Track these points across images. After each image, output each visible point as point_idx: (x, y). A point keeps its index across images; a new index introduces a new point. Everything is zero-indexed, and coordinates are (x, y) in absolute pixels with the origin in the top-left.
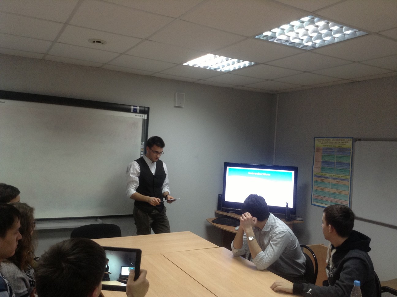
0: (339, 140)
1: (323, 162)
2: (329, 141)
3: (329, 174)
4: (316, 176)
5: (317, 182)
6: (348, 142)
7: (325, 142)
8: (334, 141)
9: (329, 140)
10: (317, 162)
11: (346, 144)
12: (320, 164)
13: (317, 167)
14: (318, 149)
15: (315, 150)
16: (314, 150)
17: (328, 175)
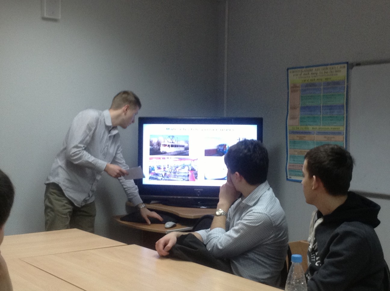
0: (327, 69)
1: (303, 108)
2: (310, 73)
3: (313, 127)
4: (293, 132)
5: (294, 142)
6: (340, 71)
7: (304, 74)
8: (318, 72)
9: (310, 70)
10: (294, 108)
11: (337, 74)
12: (297, 112)
13: (293, 118)
14: (295, 86)
15: (290, 90)
16: (288, 89)
17: (310, 128)
